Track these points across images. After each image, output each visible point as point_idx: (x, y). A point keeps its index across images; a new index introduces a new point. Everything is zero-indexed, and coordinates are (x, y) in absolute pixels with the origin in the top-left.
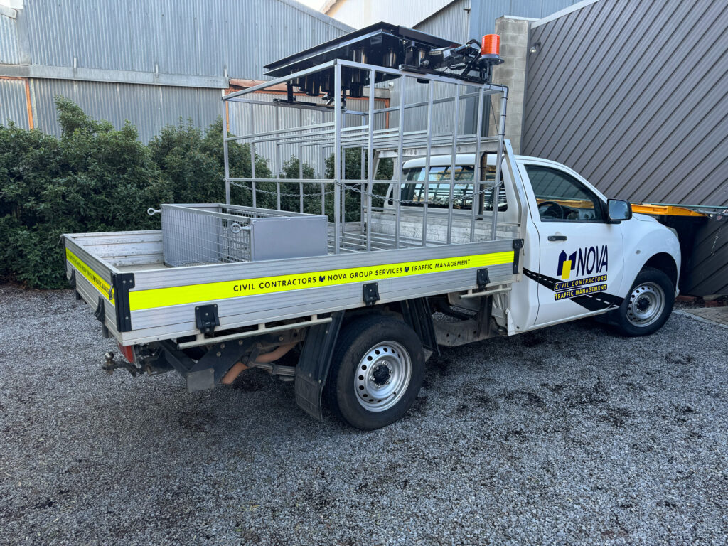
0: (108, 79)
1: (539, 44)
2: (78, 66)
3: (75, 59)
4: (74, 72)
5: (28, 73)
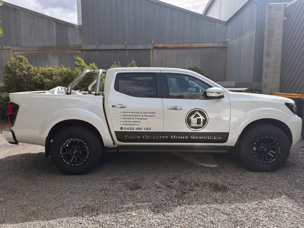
0: (108, 48)
2: (98, 44)
3: (98, 42)
4: (97, 46)
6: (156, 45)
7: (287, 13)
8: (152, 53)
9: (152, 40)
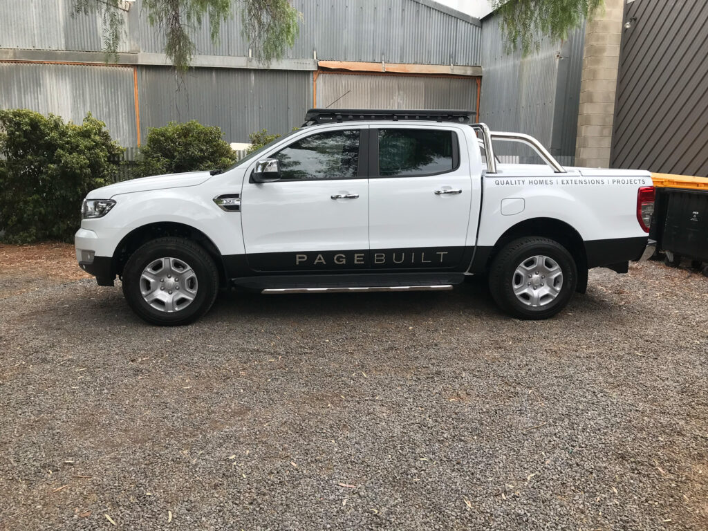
0: (206, 64)
1: (635, 20)
5: (137, 60)
6: (322, 64)
7: (631, 15)
8: (314, 82)
9: (314, 49)
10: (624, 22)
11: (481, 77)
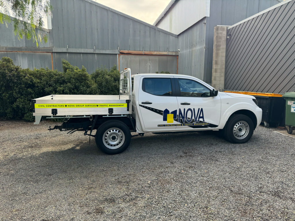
1: (230, 35)
2: (68, 48)
3: (68, 45)
5: (52, 50)
6: (122, 51)
7: (229, 33)
8: (119, 57)
9: (118, 46)
10: (227, 36)
11: (178, 56)
